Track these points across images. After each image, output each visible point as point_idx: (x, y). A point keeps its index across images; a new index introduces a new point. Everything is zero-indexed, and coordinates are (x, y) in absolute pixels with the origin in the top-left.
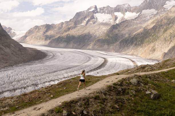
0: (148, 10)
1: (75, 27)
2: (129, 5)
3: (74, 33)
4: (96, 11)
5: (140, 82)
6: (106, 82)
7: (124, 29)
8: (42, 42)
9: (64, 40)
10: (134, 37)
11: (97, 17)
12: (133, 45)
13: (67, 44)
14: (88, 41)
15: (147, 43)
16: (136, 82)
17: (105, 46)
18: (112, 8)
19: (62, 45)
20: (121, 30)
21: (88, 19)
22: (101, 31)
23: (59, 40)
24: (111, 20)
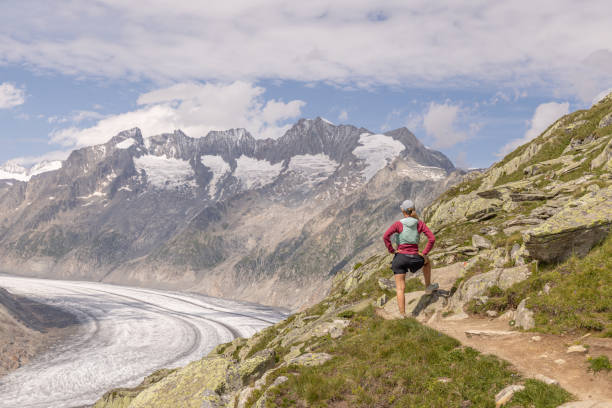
0: (307, 156)
1: (72, 205)
2: (248, 134)
3: (74, 225)
4: (139, 149)
9: (43, 247)
10: (275, 253)
11: (143, 171)
12: (276, 277)
13: (56, 262)
14: (124, 254)
15: (314, 275)
17: (187, 274)
18: (193, 139)
19: (38, 266)
20: (230, 222)
21: (115, 176)
22: (163, 222)
23: (26, 247)
24: (190, 182)
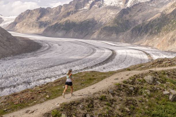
1: (75, 12)
3: (75, 19)
5: (156, 80)
6: (115, 79)
7: (137, 14)
8: (35, 30)
9: (62, 27)
10: (149, 24)
12: (148, 34)
13: (67, 32)
14: (92, 29)
15: (165, 32)
16: (152, 80)
17: (113, 35)
19: (60, 34)
20: (132, 15)
21: (92, 1)
22: (108, 17)
23: (57, 27)
24: (120, 3)
